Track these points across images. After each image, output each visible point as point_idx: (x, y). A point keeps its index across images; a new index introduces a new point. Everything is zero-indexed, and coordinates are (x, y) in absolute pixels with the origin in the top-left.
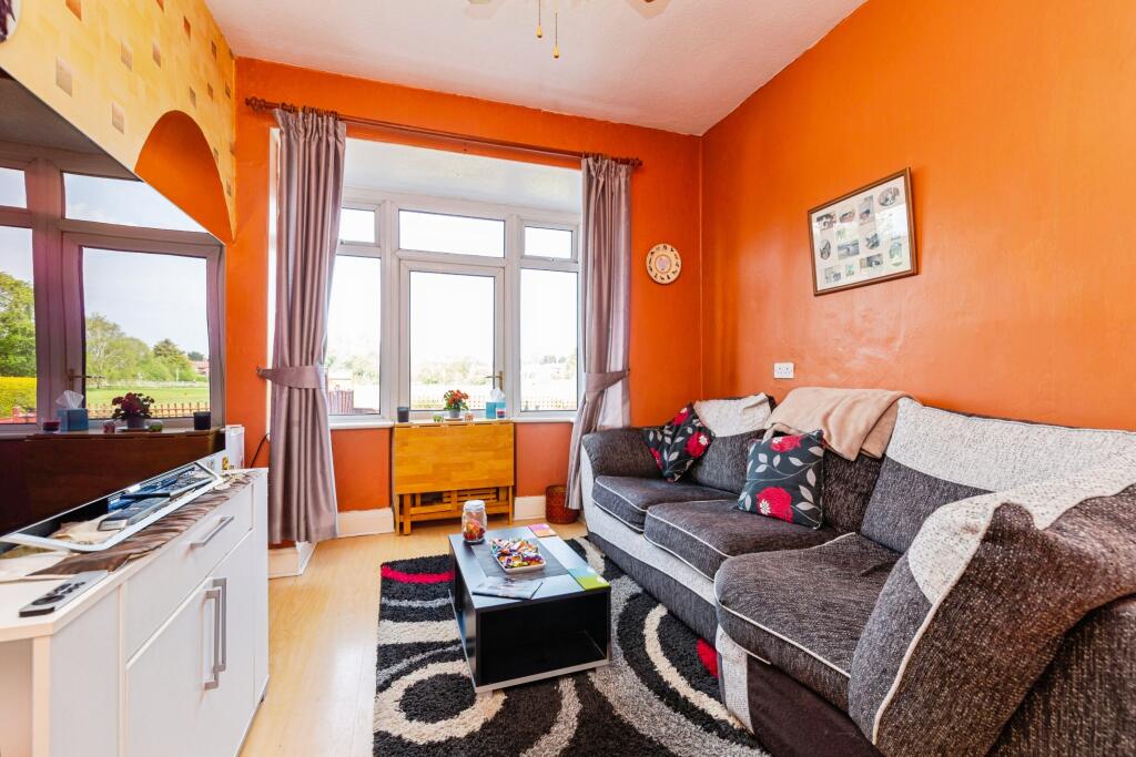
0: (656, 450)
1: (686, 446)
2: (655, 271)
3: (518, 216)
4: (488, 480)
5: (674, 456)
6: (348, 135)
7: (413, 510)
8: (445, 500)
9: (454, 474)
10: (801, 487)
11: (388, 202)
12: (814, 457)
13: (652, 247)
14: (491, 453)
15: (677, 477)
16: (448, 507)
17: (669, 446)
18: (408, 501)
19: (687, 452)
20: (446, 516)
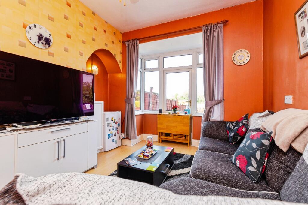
0: (228, 131)
1: (237, 131)
2: (236, 61)
3: (196, 52)
4: (181, 132)
5: (233, 134)
6: (140, 43)
7: (162, 137)
8: (171, 136)
9: (172, 129)
10: (252, 159)
11: (161, 56)
12: (263, 145)
13: (235, 51)
14: (182, 124)
15: (234, 143)
16: (171, 138)
17: (232, 130)
18: (161, 134)
19: (238, 133)
20: (170, 140)
